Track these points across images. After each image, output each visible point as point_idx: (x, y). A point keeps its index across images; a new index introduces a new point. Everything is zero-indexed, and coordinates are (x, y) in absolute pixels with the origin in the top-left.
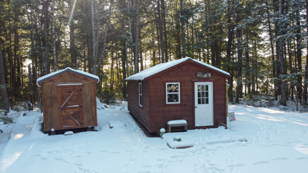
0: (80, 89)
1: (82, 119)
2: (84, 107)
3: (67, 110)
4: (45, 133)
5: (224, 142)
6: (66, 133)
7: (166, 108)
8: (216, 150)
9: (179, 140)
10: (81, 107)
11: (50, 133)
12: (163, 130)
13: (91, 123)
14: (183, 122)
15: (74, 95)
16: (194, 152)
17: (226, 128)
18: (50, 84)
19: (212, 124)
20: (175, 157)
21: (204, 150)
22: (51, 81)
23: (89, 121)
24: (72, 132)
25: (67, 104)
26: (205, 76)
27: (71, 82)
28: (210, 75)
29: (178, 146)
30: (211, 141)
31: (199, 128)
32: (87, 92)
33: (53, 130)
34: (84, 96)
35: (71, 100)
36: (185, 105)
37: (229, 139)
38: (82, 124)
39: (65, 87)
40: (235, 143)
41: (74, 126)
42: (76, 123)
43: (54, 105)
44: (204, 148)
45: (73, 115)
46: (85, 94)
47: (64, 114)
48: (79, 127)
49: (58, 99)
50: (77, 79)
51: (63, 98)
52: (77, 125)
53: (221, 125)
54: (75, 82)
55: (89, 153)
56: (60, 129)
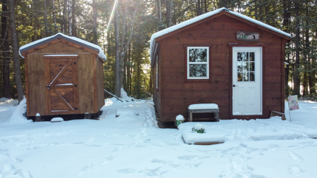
0: (75, 62)
1: (77, 103)
2: (80, 86)
3: (57, 90)
4: (29, 118)
5: (282, 138)
6: (53, 119)
7: (188, 86)
8: (266, 150)
9: (202, 131)
10: (76, 86)
11: (34, 119)
12: (180, 117)
13: (89, 108)
14: (214, 106)
15: (66, 70)
16: (224, 152)
17: (284, 119)
18: (36, 53)
19: (261, 114)
20: (187, 158)
21: (245, 149)
22: (37, 50)
23: (86, 106)
24: (61, 119)
25: (57, 82)
26: (250, 37)
27: (64, 52)
28: (257, 36)
29: (198, 141)
30: (257, 134)
31: (239, 117)
32: (84, 67)
33: (38, 115)
34: (80, 72)
35: (62, 76)
36: (217, 82)
37: (291, 133)
38: (76, 109)
39: (55, 58)
40: (303, 140)
41: (65, 112)
42: (69, 108)
43: (41, 83)
44: (244, 146)
45: (64, 97)
46: (81, 68)
47: (53, 94)
48: (72, 113)
49: (46, 74)
50: (71, 48)
51: (52, 74)
52: (70, 110)
53: (275, 115)
54: (69, 52)
55: (56, 144)
56: (47, 114)
